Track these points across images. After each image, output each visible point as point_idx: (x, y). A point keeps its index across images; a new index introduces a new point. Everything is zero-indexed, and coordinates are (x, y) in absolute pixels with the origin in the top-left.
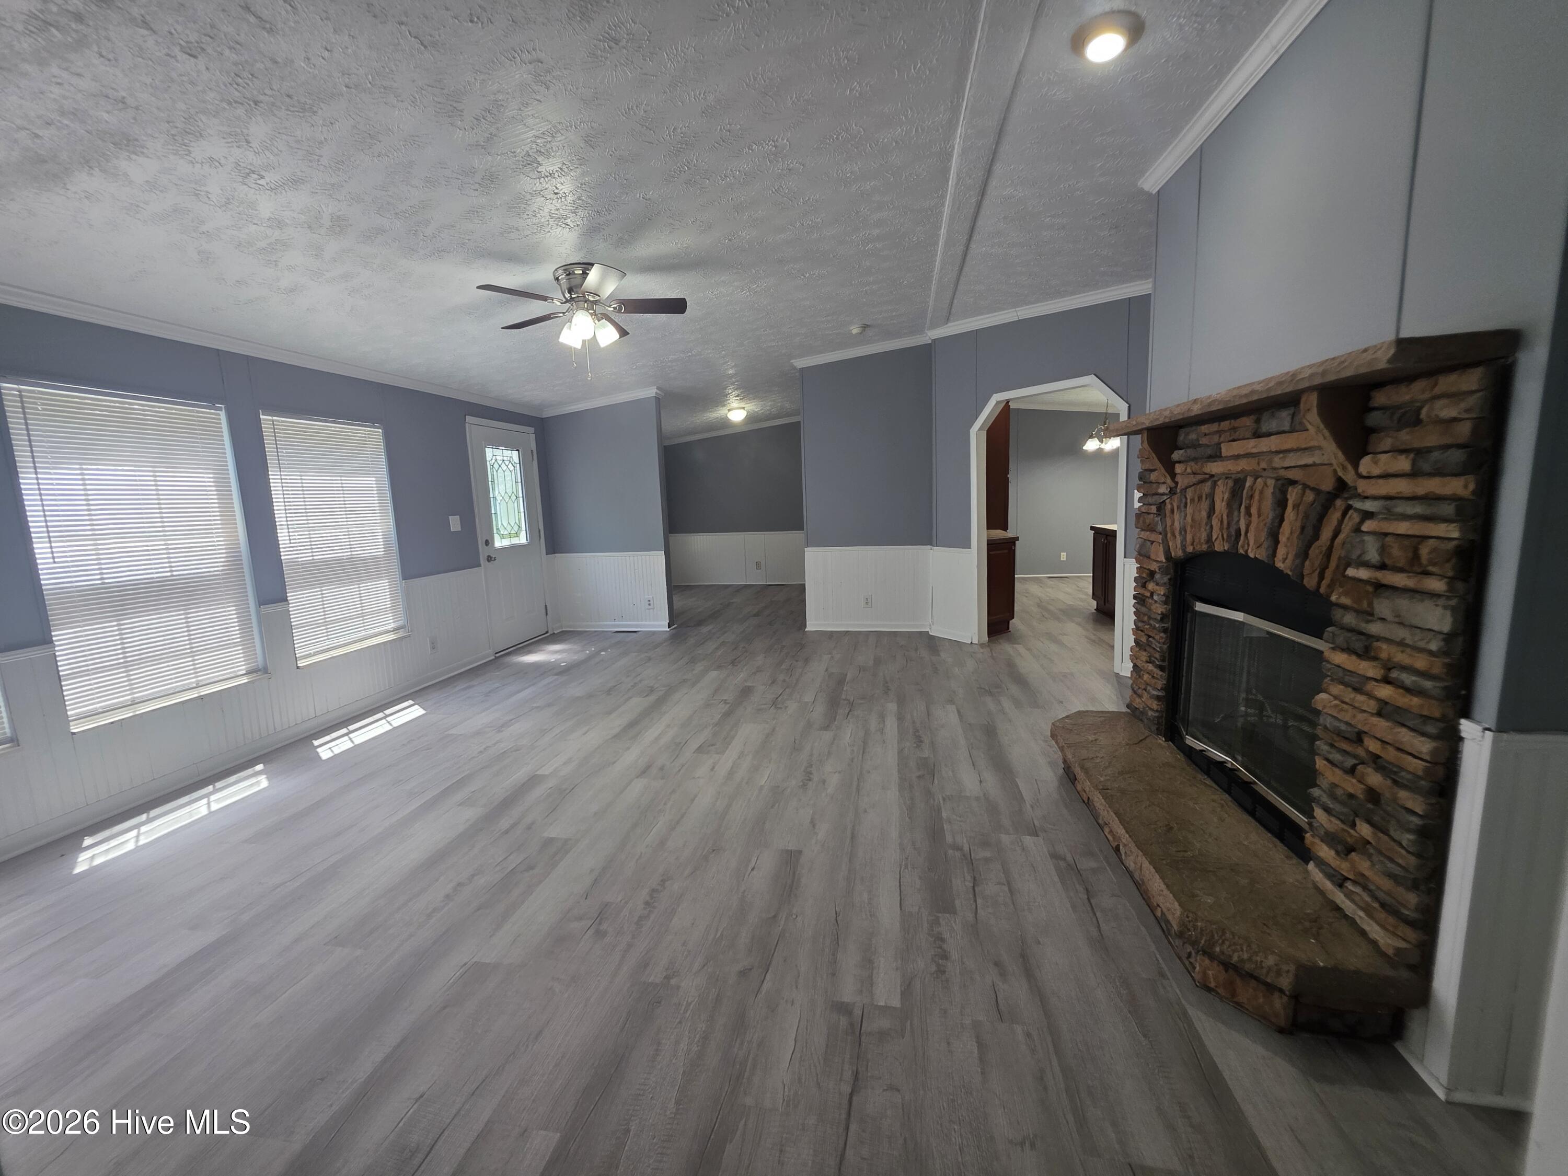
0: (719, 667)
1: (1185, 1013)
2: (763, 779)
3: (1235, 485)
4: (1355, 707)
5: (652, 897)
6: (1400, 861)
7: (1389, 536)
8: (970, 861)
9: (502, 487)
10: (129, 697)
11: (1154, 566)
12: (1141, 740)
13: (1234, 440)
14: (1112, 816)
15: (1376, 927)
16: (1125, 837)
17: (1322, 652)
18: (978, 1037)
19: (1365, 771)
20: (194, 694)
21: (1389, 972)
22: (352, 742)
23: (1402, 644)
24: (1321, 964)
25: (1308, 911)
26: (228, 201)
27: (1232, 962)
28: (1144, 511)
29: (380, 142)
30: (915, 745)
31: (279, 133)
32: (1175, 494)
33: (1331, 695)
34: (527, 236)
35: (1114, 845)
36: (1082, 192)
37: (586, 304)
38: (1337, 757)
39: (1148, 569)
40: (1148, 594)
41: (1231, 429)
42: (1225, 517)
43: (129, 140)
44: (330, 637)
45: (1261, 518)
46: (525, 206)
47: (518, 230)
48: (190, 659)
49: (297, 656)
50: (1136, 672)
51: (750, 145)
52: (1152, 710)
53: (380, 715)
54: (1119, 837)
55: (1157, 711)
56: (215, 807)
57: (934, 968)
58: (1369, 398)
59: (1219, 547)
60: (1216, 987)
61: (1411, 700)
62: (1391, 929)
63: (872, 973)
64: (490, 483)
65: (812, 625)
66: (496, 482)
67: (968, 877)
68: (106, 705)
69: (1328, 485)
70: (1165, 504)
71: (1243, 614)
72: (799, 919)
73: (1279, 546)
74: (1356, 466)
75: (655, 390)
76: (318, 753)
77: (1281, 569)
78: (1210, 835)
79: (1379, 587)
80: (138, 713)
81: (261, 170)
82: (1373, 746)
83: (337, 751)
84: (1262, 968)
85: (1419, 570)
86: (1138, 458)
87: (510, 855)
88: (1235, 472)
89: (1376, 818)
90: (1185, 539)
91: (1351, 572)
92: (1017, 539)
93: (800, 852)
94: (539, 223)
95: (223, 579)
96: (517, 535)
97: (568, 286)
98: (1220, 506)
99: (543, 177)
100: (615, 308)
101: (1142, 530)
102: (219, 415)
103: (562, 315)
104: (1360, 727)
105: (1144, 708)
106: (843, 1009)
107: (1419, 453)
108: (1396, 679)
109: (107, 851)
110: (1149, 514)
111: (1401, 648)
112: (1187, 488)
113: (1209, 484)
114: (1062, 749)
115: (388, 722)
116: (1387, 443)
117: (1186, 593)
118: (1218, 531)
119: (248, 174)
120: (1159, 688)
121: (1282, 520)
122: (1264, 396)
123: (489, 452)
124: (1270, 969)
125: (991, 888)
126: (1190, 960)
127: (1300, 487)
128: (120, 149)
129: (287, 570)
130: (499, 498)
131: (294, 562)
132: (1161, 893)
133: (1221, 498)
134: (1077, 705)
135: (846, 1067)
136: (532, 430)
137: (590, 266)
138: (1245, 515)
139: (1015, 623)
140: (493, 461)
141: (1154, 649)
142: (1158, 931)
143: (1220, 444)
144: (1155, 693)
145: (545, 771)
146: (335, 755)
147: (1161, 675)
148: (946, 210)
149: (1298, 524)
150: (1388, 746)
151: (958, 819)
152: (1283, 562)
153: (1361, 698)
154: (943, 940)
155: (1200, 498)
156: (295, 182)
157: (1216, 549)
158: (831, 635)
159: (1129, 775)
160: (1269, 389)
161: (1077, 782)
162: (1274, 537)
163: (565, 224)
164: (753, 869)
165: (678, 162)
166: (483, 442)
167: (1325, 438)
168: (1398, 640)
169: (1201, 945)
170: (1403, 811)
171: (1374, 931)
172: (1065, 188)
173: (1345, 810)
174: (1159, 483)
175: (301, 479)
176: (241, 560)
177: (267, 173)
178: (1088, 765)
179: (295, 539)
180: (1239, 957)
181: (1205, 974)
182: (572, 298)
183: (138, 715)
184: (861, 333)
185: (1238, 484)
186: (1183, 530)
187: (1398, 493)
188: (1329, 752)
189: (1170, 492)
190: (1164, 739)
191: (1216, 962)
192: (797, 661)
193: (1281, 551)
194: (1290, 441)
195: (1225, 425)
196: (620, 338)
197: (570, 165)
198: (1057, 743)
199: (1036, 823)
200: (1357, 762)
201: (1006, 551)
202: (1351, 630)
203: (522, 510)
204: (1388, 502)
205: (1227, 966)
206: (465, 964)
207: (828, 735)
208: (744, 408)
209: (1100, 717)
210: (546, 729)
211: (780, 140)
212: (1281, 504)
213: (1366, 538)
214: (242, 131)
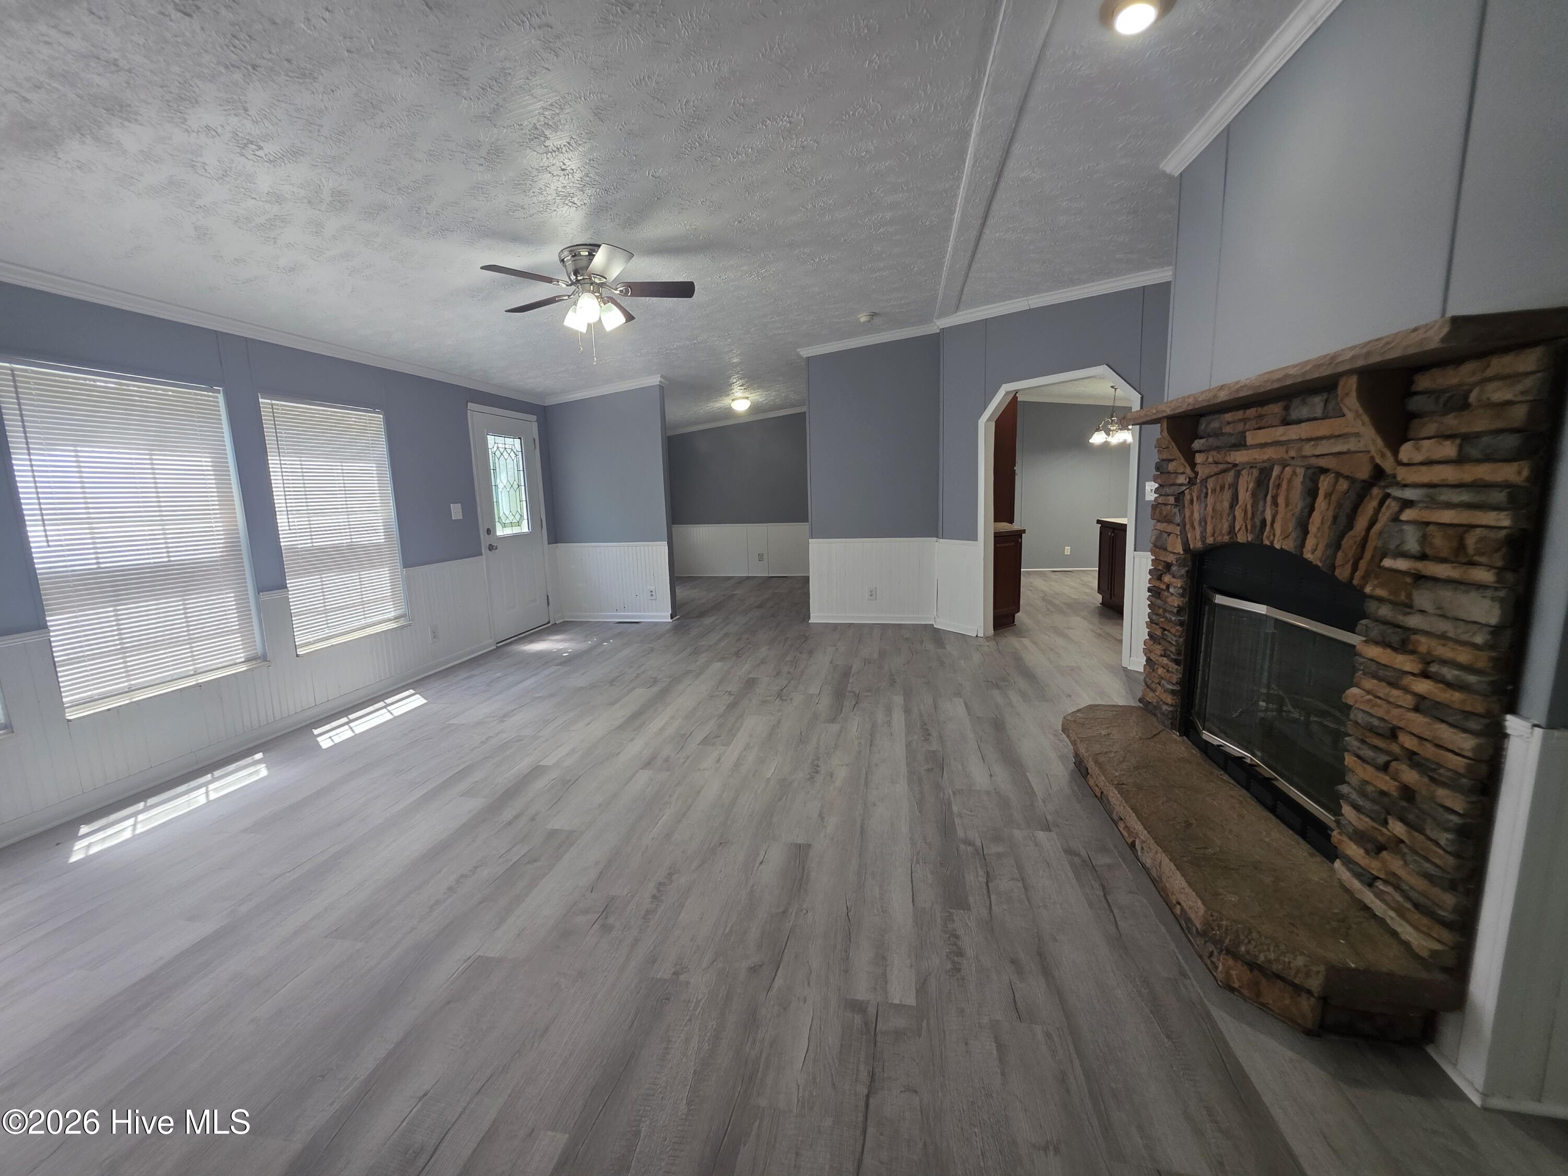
0: (723, 659)
1: (1209, 1015)
2: (769, 772)
3: (1260, 475)
4: (1389, 702)
5: (659, 891)
6: (1437, 861)
7: (1432, 525)
8: (981, 854)
9: (503, 476)
10: (126, 684)
11: (1171, 558)
12: (1155, 735)
13: (1260, 428)
14: (1128, 812)
15: (1409, 929)
16: (1143, 834)
17: (1353, 647)
18: (996, 1037)
19: (1399, 768)
20: (191, 682)
21: (1424, 975)
22: (353, 731)
23: (1443, 637)
24: (1353, 965)
25: (1336, 911)
26: (224, 173)
27: (1258, 962)
28: (1161, 502)
29: (382, 111)
30: (923, 738)
31: (279, 101)
32: (1194, 484)
33: (1364, 690)
34: (533, 215)
35: (1130, 841)
36: (1102, 175)
37: (592, 287)
38: (1368, 753)
39: (1164, 562)
40: (1164, 587)
41: (1257, 417)
42: (1249, 507)
43: (122, 106)
44: (329, 625)
45: (1290, 507)
46: (531, 183)
47: (524, 209)
48: (188, 646)
49: (297, 643)
50: (1150, 666)
51: (764, 121)
52: (1167, 704)
53: (381, 704)
54: (1137, 833)
55: (1172, 705)
56: (213, 796)
57: (949, 966)
58: (1412, 382)
59: (1241, 538)
60: (1240, 987)
61: (1452, 695)
62: (1425, 929)
63: (886, 970)
64: (492, 471)
65: (816, 617)
66: (498, 470)
67: (981, 873)
68: (101, 692)
69: (1364, 473)
70: (1184, 494)
71: (1265, 606)
72: (810, 914)
73: (1309, 536)
74: (1396, 453)
75: (659, 379)
76: (318, 742)
77: (1310, 560)
78: (1231, 831)
79: (1419, 578)
80: (134, 700)
81: (259, 140)
82: (1409, 742)
83: (337, 740)
84: (1290, 968)
85: (1464, 560)
86: (1156, 448)
87: (513, 847)
88: (1261, 461)
89: (1411, 817)
90: (1204, 530)
91: (1387, 563)
92: (1024, 531)
93: (809, 846)
94: (545, 201)
95: (222, 565)
96: (519, 524)
97: (574, 268)
98: (1244, 496)
99: (551, 152)
100: (621, 291)
101: (1159, 521)
102: (217, 398)
103: (567, 298)
104: (1394, 723)
105: (1158, 702)
106: (858, 1007)
107: (1466, 439)
108: (1436, 673)
109: (104, 839)
110: (1166, 505)
111: (1442, 642)
112: (1207, 478)
113: (1232, 473)
114: (1074, 743)
115: (389, 711)
116: (1431, 428)
117: (1204, 585)
118: (1242, 522)
119: (246, 145)
120: (1174, 683)
121: (1312, 509)
122: (1300, 380)
123: (491, 439)
124: (1298, 971)
125: (1004, 884)
126: (1211, 958)
127: (1333, 475)
128: (113, 115)
129: (287, 561)
130: (501, 486)
131: (293, 549)
132: (1183, 891)
133: (1245, 488)
134: (1085, 700)
135: (862, 1067)
136: (534, 418)
137: (596, 248)
138: (1271, 505)
139: (1020, 616)
140: (495, 449)
141: (1170, 642)
142: (1177, 929)
143: (1245, 432)
144: (1170, 687)
145: (549, 762)
146: (336, 744)
147: (1176, 669)
148: (962, 193)
149: (1330, 514)
150: (1425, 743)
151: (969, 813)
152: (1313, 553)
153: (1396, 692)
154: (957, 937)
155: (1222, 488)
156: (295, 154)
157: (1238, 540)
158: (835, 627)
159: (1144, 770)
160: (1305, 373)
161: (1089, 776)
162: (1303, 527)
163: (571, 202)
164: (761, 863)
165: (689, 138)
166: (485, 430)
167: (1363, 424)
168: (1439, 633)
169: (1225, 945)
170: (1441, 810)
171: (1407, 932)
172: (1084, 169)
173: (1376, 808)
174: (1177, 473)
175: (301, 465)
176: (240, 546)
177: (266, 143)
178: (1102, 759)
179: (295, 525)
180: (1266, 957)
181: (1228, 974)
182: (578, 281)
183: (134, 702)
184: (869, 322)
185: (1264, 475)
186: (1203, 521)
187: (1443, 480)
188: (1359, 748)
189: (1189, 482)
190: (1178, 734)
191: (1240, 962)
192: (801, 653)
193: (1310, 542)
194: (1323, 428)
195: (1251, 412)
196: (626, 322)
197: (578, 139)
198: (1068, 736)
199: (1049, 817)
200: (1390, 759)
201: (1013, 544)
202: (1386, 623)
203: (524, 499)
204: (1431, 490)
205: (1252, 966)
206: (469, 958)
207: (835, 728)
208: (747, 398)
209: (1112, 711)
210: (549, 720)
211: (795, 115)
212: (1312, 493)
213: (1405, 527)
214: (240, 99)
